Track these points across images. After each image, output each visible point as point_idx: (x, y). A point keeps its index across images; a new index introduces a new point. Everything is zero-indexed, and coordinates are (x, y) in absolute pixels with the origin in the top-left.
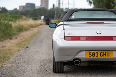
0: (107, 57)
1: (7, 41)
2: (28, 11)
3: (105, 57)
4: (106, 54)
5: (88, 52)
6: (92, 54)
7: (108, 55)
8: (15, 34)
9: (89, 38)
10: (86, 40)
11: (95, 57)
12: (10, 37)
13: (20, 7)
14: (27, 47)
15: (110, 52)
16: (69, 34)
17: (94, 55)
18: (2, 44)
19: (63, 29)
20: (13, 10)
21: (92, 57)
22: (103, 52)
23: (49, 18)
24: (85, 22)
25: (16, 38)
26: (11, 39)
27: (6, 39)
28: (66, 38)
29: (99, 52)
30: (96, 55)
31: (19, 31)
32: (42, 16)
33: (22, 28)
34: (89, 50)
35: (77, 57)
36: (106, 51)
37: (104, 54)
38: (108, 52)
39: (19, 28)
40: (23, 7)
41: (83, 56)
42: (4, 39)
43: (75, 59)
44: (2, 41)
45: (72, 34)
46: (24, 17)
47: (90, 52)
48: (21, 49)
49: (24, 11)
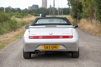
0: (56, 49)
1: (12, 32)
2: (34, 10)
3: (54, 49)
4: (55, 47)
5: (44, 46)
6: (46, 47)
7: (56, 48)
8: (19, 27)
9: (44, 37)
10: (43, 38)
11: (48, 49)
12: (14, 30)
13: (29, 7)
14: (21, 38)
15: (58, 46)
16: (32, 35)
17: (48, 47)
18: (8, 35)
19: (29, 31)
20: (24, 10)
21: (46, 49)
22: (53, 46)
23: (45, 15)
24: (45, 26)
25: (19, 30)
26: (15, 31)
27: (12, 31)
28: (30, 37)
29: (51, 46)
30: (49, 47)
31: (22, 25)
32: (40, 14)
33: (24, 23)
34: (44, 45)
35: (37, 49)
36: (55, 45)
37: (54, 47)
38: (56, 46)
39: (23, 23)
40: (31, 7)
41: (41, 48)
42: (10, 31)
43: (36, 51)
44: (9, 33)
45: (34, 35)
46: (29, 15)
47: (45, 46)
48: (16, 39)
49: (31, 10)
